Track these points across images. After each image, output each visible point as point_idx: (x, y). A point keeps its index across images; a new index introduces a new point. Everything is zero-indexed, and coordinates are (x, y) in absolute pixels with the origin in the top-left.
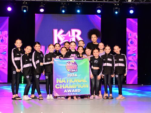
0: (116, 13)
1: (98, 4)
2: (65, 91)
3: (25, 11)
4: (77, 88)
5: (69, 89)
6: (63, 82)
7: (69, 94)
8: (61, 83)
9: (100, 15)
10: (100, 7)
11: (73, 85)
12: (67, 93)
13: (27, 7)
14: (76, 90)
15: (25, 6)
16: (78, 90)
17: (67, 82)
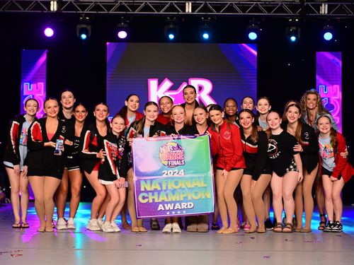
0: (293, 39)
1: (252, 20)
2: (161, 207)
3: (84, 36)
4: (186, 200)
5: (167, 203)
7: (168, 213)
8: (150, 191)
9: (256, 45)
10: (256, 26)
11: (176, 193)
12: (165, 211)
13: (89, 28)
14: (183, 204)
15: (84, 26)
16: (189, 203)
17: (164, 188)
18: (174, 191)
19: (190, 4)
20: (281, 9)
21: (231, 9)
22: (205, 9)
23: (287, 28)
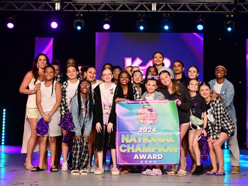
0: (229, 29)
2: (136, 157)
3: (79, 28)
4: (156, 152)
5: (141, 153)
6: (133, 140)
7: (142, 162)
8: (129, 143)
9: (202, 34)
10: (203, 21)
11: (149, 146)
12: (140, 160)
13: (83, 22)
14: (154, 155)
15: (79, 21)
16: (159, 155)
17: (140, 141)
18: (147, 145)
19: (155, 5)
20: (221, 8)
21: (184, 8)
22: (166, 8)
23: (225, 22)
